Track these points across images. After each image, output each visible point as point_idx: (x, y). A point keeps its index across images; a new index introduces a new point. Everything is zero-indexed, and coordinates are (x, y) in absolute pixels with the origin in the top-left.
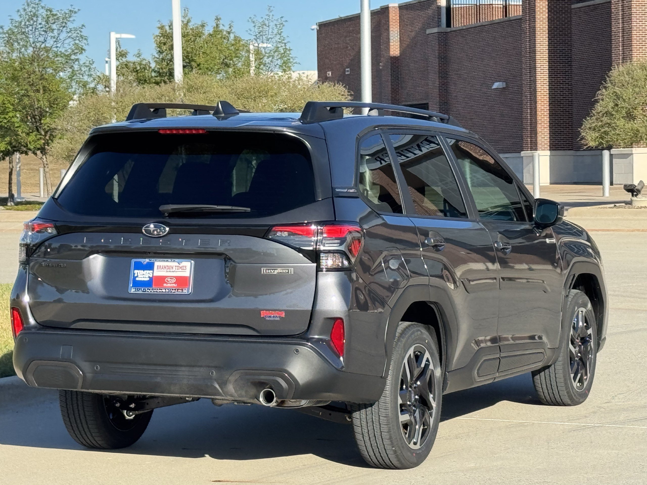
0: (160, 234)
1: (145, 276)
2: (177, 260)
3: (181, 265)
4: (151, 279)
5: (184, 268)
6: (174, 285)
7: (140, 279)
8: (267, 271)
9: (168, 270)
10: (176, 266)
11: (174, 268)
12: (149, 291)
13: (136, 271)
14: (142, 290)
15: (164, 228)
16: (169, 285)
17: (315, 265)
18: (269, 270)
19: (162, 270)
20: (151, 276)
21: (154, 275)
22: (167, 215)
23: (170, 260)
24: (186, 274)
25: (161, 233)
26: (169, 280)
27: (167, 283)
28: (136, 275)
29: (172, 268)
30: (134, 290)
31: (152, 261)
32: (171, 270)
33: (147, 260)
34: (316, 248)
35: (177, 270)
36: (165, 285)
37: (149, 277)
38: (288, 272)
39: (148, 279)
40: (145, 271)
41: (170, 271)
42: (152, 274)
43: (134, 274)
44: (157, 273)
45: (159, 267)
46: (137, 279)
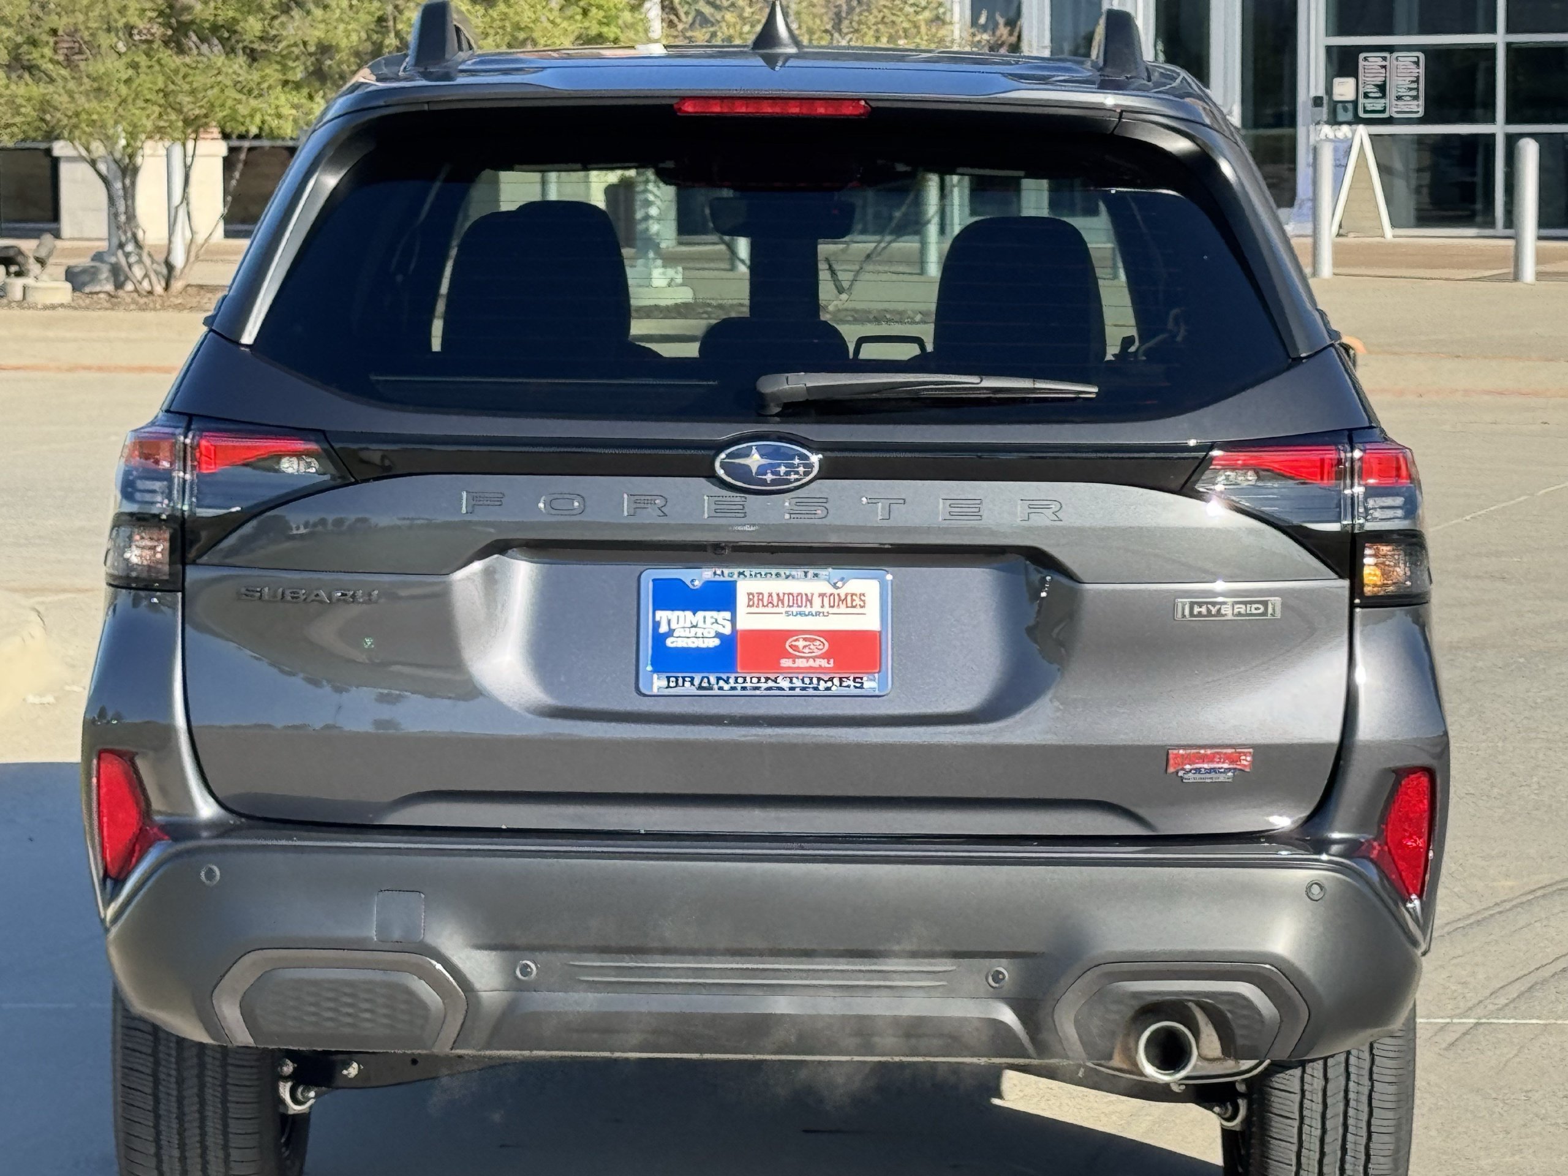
0: (789, 482)
1: (699, 632)
2: (823, 573)
3: (842, 592)
4: (728, 643)
5: (857, 602)
6: (823, 663)
7: (680, 643)
8: (1196, 610)
9: (795, 609)
10: (822, 595)
11: (817, 601)
12: (726, 687)
13: (662, 615)
14: (697, 682)
15: (803, 457)
16: (801, 663)
17: (1346, 583)
18: (1200, 604)
19: (770, 609)
20: (727, 630)
21: (741, 626)
22: (777, 410)
23: (798, 572)
24: (869, 620)
25: (793, 477)
26: (801, 644)
27: (794, 658)
28: (663, 629)
29: (810, 601)
30: (664, 683)
31: (727, 579)
32: (807, 610)
33: (707, 574)
34: (1353, 525)
35: (827, 609)
36: (785, 663)
37: (718, 635)
38: (1265, 613)
39: (716, 642)
40: (700, 614)
41: (800, 614)
42: (728, 625)
43: (656, 625)
44: (748, 620)
45: (755, 599)
46: (670, 642)
